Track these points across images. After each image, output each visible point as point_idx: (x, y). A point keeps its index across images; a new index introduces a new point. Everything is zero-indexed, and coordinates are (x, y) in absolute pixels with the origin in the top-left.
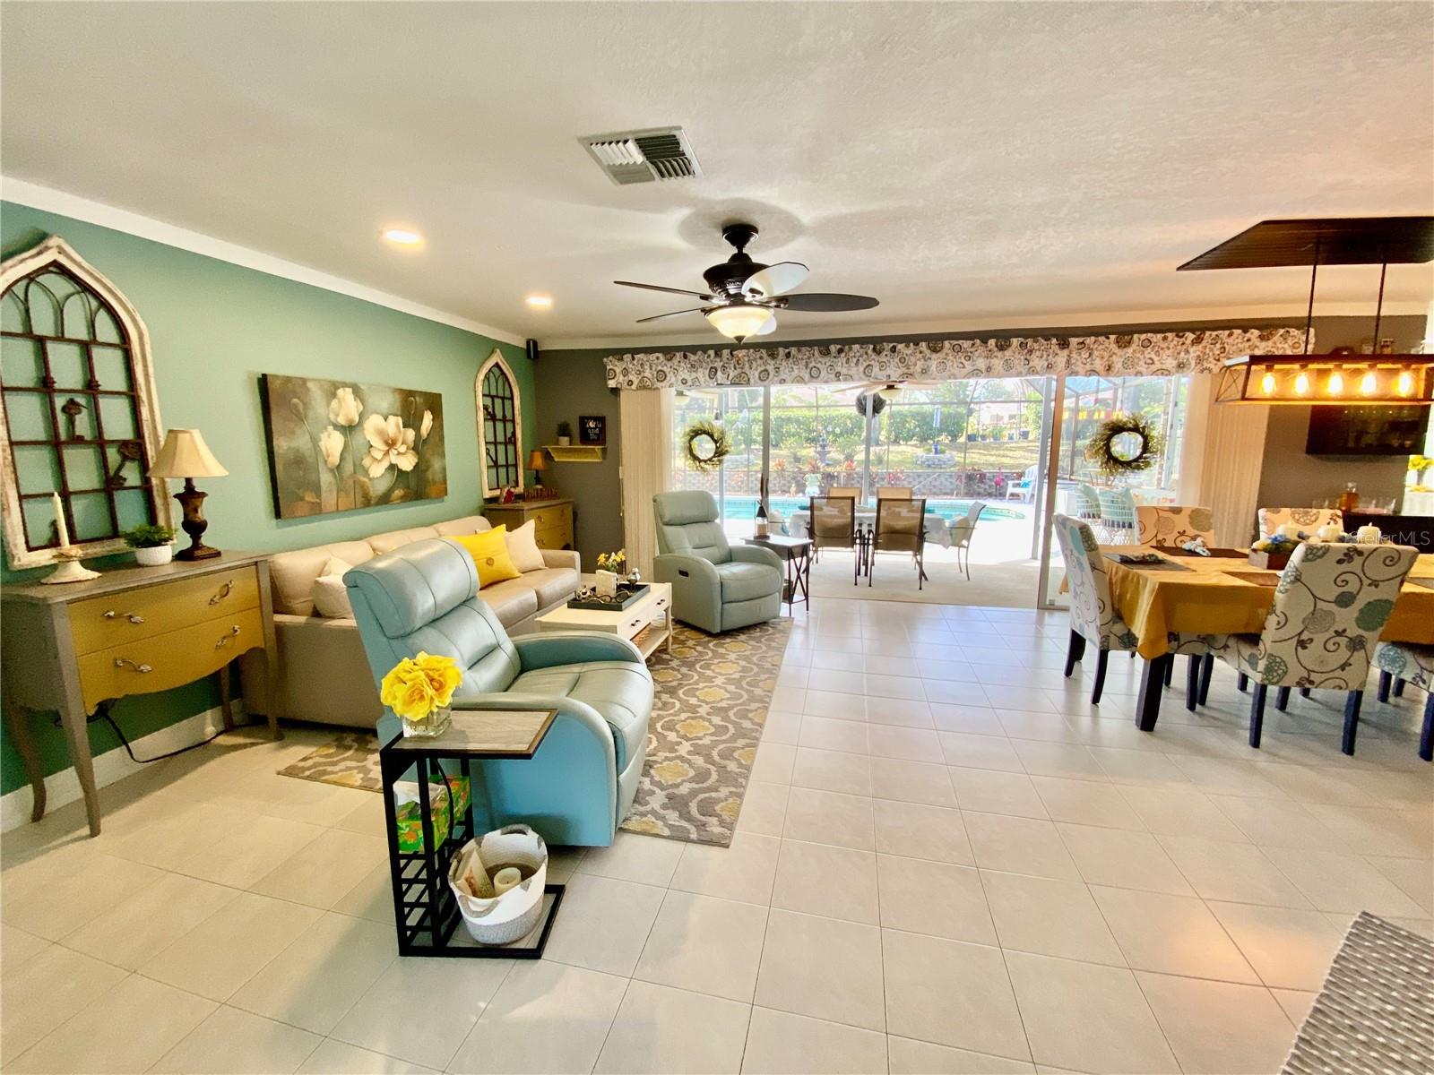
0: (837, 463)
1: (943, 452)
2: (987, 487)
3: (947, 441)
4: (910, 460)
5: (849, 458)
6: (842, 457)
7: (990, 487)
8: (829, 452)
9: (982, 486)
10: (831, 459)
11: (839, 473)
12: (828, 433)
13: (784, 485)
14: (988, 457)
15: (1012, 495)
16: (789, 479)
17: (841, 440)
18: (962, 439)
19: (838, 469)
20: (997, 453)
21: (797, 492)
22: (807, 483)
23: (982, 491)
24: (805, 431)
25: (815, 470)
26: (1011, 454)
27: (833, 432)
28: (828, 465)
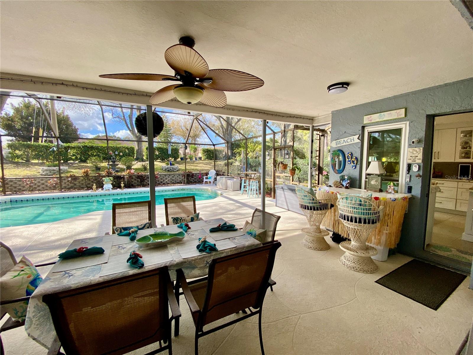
0: (123, 170)
1: (173, 165)
2: (194, 179)
3: (173, 160)
4: (159, 168)
5: (129, 168)
6: (125, 167)
7: (195, 179)
8: (118, 164)
9: (192, 179)
10: (119, 168)
11: (124, 175)
12: (116, 155)
13: (89, 184)
14: (191, 167)
15: (206, 182)
16: (92, 180)
17: (124, 158)
18: (179, 159)
19: (124, 173)
20: (193, 165)
21: (97, 188)
22: (104, 183)
23: (192, 181)
24: (103, 154)
25: (109, 175)
26: (198, 165)
27: (119, 155)
28: (117, 171)
